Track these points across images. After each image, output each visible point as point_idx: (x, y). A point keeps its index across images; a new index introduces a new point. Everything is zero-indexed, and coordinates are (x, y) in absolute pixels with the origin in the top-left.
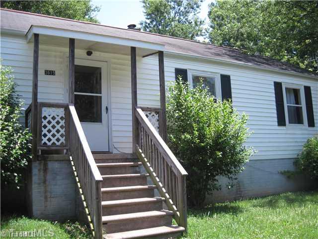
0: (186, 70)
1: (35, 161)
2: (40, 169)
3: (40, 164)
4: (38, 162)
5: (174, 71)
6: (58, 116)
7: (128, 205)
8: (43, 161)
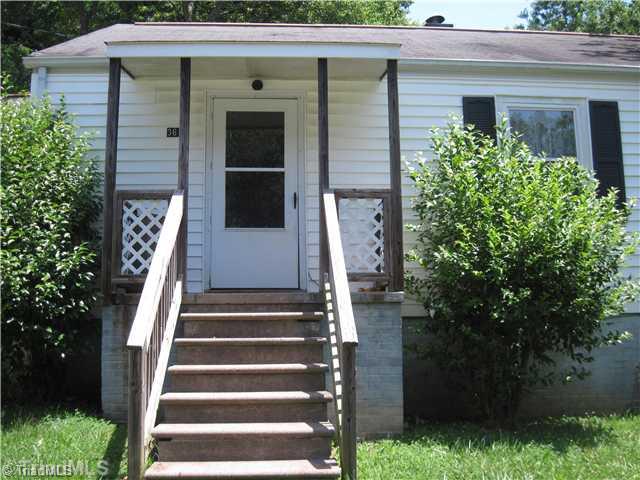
0: (492, 99)
1: (106, 305)
2: (118, 320)
3: (117, 311)
4: (113, 307)
5: (461, 104)
6: (155, 216)
7: (239, 405)
8: (123, 306)
